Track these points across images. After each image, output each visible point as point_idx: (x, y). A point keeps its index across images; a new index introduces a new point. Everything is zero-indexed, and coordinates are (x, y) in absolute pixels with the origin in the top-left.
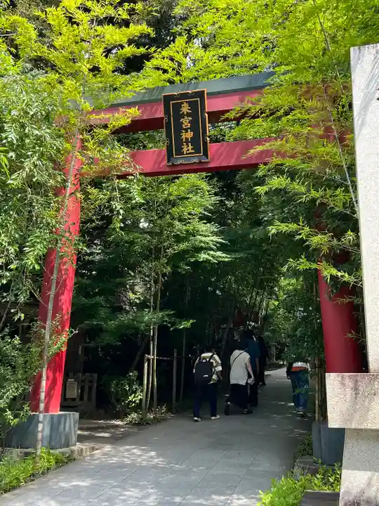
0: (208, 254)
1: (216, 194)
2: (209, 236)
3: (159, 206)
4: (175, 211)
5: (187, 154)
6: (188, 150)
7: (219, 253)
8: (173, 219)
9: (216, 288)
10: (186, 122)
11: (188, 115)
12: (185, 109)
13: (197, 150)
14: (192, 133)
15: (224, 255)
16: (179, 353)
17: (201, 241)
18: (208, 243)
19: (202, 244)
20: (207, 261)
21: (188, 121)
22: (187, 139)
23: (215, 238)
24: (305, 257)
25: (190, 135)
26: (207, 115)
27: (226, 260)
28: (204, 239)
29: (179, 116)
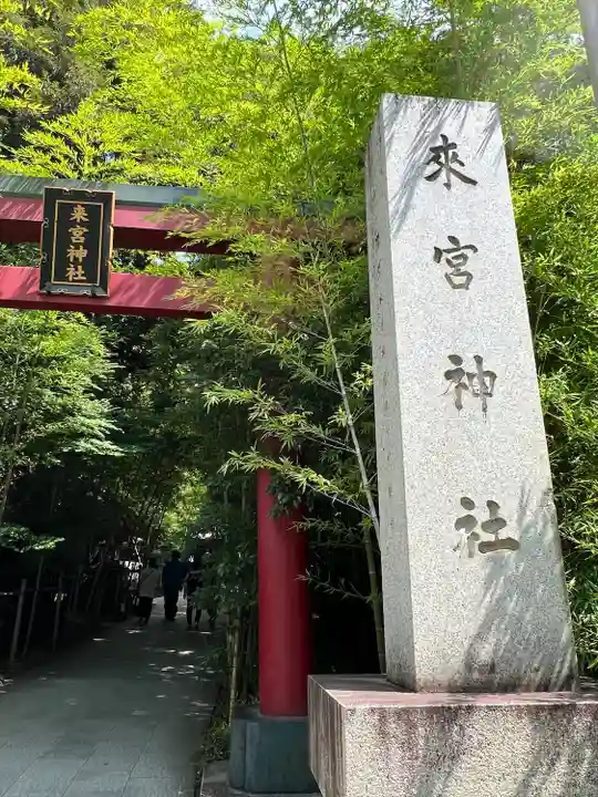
0: (92, 444)
1: (112, 359)
2: (95, 418)
3: (23, 364)
4: (47, 373)
5: (74, 281)
6: (77, 276)
7: (107, 444)
8: (43, 385)
9: (98, 492)
10: (78, 234)
11: (82, 224)
12: (79, 214)
13: (91, 278)
14: (86, 251)
15: (114, 447)
16: (31, 584)
17: (83, 425)
18: (92, 428)
19: (85, 428)
20: (88, 453)
21: (81, 233)
22: (76, 259)
23: (104, 423)
24: (256, 450)
25: (82, 253)
26: (112, 229)
27: (116, 454)
28: (87, 421)
29: (67, 222)
